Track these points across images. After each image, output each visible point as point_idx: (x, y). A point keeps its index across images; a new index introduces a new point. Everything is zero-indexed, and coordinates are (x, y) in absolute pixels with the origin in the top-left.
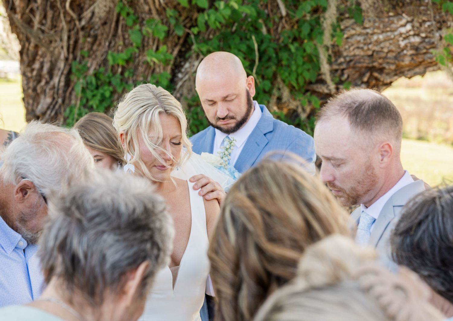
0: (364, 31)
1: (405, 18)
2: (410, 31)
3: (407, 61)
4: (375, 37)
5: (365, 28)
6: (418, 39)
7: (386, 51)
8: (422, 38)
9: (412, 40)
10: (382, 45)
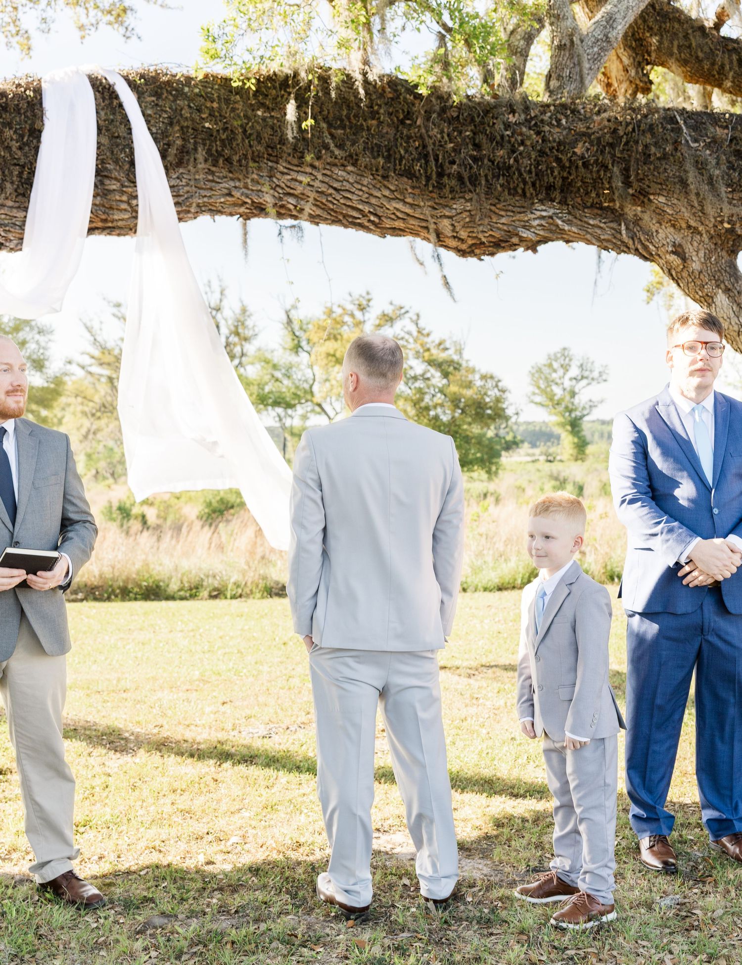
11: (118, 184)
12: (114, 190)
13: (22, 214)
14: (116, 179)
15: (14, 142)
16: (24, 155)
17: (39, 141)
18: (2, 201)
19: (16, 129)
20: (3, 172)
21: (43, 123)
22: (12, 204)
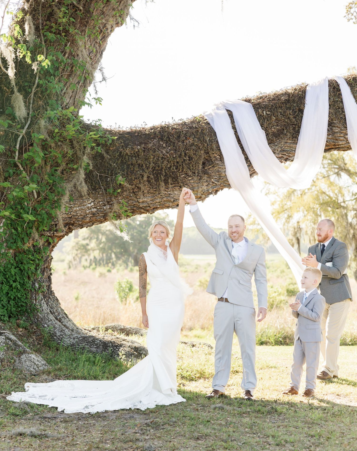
1: (91, 200)
2: (93, 206)
4: (75, 209)
6: (95, 210)
7: (79, 215)
8: (97, 209)
9: (93, 210)
10: (77, 212)
11: (339, 129)
13: (295, 146)
14: (338, 127)
15: (291, 116)
16: (296, 120)
17: (302, 114)
18: (286, 141)
19: (293, 109)
20: (286, 128)
21: (304, 106)
22: (290, 141)
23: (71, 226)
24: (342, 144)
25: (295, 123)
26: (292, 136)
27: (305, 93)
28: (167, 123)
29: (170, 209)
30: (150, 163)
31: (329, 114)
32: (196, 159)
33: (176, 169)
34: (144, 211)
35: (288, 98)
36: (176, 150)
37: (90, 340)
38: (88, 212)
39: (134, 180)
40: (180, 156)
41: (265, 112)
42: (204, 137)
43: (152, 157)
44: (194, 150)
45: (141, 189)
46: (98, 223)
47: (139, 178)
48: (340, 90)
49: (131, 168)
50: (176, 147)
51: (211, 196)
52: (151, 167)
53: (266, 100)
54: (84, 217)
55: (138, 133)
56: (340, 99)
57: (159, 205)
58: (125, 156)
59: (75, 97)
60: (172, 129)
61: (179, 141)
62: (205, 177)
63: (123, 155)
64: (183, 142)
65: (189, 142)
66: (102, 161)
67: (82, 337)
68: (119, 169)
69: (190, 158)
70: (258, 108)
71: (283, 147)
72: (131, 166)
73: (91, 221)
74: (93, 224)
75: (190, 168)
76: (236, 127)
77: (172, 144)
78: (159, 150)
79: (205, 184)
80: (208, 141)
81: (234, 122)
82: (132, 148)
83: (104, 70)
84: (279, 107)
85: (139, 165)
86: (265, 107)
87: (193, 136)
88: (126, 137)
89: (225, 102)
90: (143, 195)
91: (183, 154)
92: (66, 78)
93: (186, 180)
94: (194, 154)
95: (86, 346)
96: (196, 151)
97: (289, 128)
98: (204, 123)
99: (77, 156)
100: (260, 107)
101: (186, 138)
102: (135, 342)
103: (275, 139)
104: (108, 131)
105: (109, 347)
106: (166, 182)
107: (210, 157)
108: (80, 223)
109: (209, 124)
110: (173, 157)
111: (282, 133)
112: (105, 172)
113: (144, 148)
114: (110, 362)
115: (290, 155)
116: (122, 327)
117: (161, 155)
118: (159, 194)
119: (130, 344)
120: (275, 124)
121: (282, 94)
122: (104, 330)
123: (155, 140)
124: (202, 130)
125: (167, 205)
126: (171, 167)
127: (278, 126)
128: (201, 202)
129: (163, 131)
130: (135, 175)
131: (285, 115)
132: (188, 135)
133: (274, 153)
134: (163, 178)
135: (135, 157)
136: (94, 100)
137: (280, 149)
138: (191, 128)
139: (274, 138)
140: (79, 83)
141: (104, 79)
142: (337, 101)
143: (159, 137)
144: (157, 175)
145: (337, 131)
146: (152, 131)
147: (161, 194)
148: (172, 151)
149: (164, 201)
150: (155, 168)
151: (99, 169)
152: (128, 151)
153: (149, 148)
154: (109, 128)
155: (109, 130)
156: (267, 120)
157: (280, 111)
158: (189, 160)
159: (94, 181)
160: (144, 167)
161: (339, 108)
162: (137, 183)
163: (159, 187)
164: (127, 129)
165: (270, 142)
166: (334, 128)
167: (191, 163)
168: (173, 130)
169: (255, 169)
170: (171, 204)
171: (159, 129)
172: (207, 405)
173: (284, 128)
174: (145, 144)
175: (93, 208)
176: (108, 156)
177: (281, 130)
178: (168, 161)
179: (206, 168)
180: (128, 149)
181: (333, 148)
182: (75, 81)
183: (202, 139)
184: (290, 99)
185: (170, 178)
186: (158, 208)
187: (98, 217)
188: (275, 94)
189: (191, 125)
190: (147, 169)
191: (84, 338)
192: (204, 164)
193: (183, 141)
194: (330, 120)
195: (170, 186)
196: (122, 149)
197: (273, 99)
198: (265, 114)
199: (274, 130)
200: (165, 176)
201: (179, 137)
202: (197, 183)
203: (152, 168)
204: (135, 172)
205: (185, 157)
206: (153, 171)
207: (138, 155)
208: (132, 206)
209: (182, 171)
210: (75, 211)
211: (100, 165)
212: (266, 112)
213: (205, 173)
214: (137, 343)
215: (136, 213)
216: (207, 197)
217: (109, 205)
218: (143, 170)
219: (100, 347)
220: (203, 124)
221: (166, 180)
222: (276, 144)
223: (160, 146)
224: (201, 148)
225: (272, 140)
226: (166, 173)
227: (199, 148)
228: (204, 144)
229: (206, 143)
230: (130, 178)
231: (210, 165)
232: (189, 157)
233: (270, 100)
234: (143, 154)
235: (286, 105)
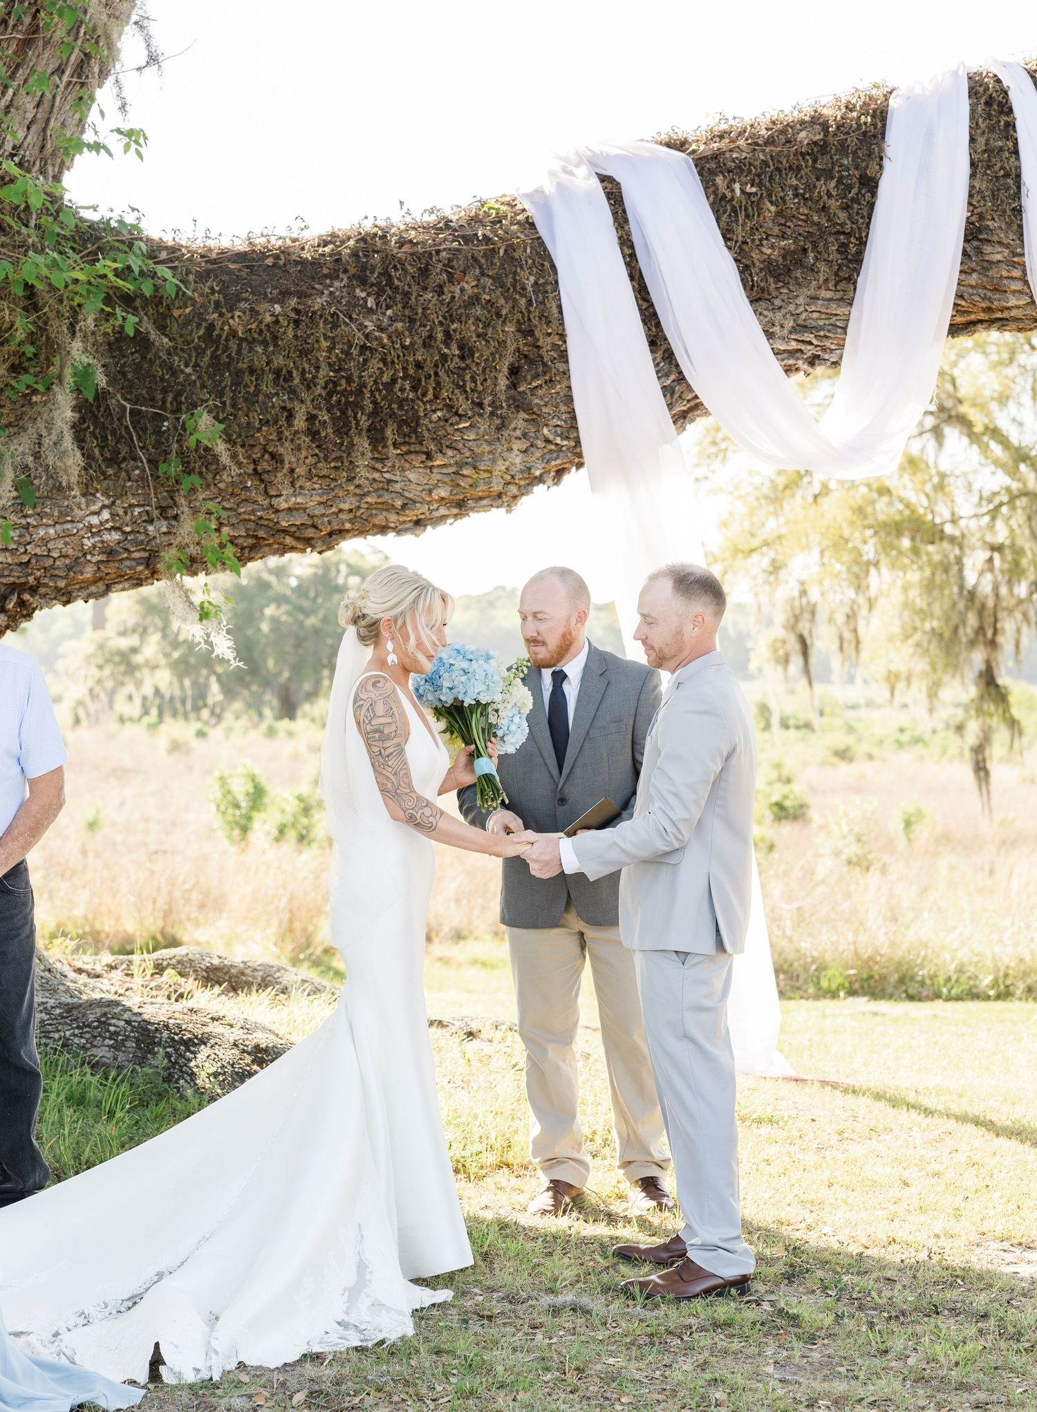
0: (24, 522)
1: (101, 499)
2: (107, 521)
3: (89, 572)
4: (42, 532)
5: (25, 516)
6: (116, 536)
7: (55, 555)
8: (124, 533)
9: (106, 537)
10: (50, 546)
11: (1006, 252)
12: (1000, 261)
13: (844, 310)
14: (1000, 243)
15: (833, 201)
16: (850, 217)
17: (874, 194)
18: (811, 292)
19: (841, 178)
20: (815, 247)
21: (881, 167)
22: (829, 295)
23: (26, 597)
24: (1018, 307)
25: (848, 228)
26: (836, 274)
27: (884, 119)
28: (382, 223)
29: (391, 535)
30: (318, 368)
31: (971, 196)
32: (486, 353)
33: (414, 388)
34: (294, 543)
35: (821, 136)
36: (412, 321)
37: (91, 1018)
38: (88, 543)
39: (259, 430)
40: (428, 342)
41: (737, 186)
42: (515, 273)
43: (325, 344)
44: (478, 319)
45: (282, 462)
46: (126, 585)
47: (276, 423)
48: (1011, 110)
49: (246, 386)
50: (413, 310)
51: (539, 489)
52: (322, 382)
53: (741, 142)
54: (75, 565)
55: (277, 257)
56: (1010, 144)
57: (350, 521)
58: (227, 340)
59: (48, 120)
60: (401, 243)
61: (425, 289)
62: (519, 421)
63: (220, 336)
64: (440, 290)
65: (462, 290)
66: (143, 357)
67: (60, 1005)
68: (203, 386)
69: (466, 351)
70: (712, 172)
71: (804, 316)
72: (247, 378)
73: (101, 579)
74: (108, 588)
75: (462, 388)
76: (635, 238)
77: (399, 298)
78: (351, 318)
79: (518, 445)
80: (530, 289)
81: (626, 221)
82: (252, 309)
83: (153, 29)
84: (791, 168)
85: (278, 373)
86: (740, 169)
87: (478, 271)
88: (230, 272)
89: (596, 149)
90: (293, 484)
91: (440, 336)
92: (15, 53)
93: (450, 430)
94: (478, 336)
95: (76, 1040)
96: (486, 326)
97: (826, 246)
98: (519, 223)
99: (48, 339)
100: (722, 169)
101: (450, 275)
102: (257, 1027)
103: (773, 286)
104: (166, 248)
105: (159, 1044)
106: (377, 439)
107: (539, 347)
108: (62, 584)
109: (532, 225)
110: (403, 347)
111: (800, 263)
112: (153, 399)
113: (297, 311)
114: (163, 1104)
115: (828, 343)
116: (216, 962)
117: (359, 339)
118: (350, 479)
119: (236, 1034)
120: (776, 230)
121: (802, 122)
122: (149, 972)
123: (337, 284)
124: (511, 248)
125: (379, 520)
126: (394, 380)
127: (784, 236)
128: (503, 510)
129: (366, 250)
130: (265, 410)
131: (811, 199)
132: (459, 264)
133: (770, 335)
134: (364, 422)
135: (265, 343)
136: (117, 136)
137: (790, 323)
138: (467, 239)
139: (771, 280)
140: (60, 71)
141: (153, 59)
142: (1001, 149)
143: (352, 271)
144: (343, 412)
145: (999, 257)
146: (328, 249)
147: (357, 482)
148: (399, 325)
149: (370, 507)
150: (335, 384)
151: (131, 386)
152: (237, 321)
153: (314, 313)
154: (168, 239)
155: (170, 243)
156: (747, 216)
157: (794, 182)
158: (462, 358)
159: (113, 432)
160: (297, 381)
161: (1007, 175)
162: (269, 441)
163: (349, 455)
164: (237, 242)
165: (757, 296)
166: (987, 249)
167: (468, 367)
168: (406, 248)
169: (697, 392)
170: (393, 517)
171: (352, 242)
172: (524, 1295)
173: (809, 246)
174: (302, 295)
175: (109, 530)
176: (166, 340)
177: (794, 252)
178: (384, 360)
179: (521, 389)
180: (237, 313)
181: (981, 321)
182: (47, 64)
183: (509, 281)
184: (830, 139)
185: (390, 422)
186: (348, 531)
187: (128, 563)
188: (774, 123)
189: (469, 232)
190: (309, 388)
191: (69, 1008)
192: (514, 371)
193: (441, 286)
194: (974, 219)
195: (393, 452)
196: (216, 315)
197: (770, 141)
198: (738, 192)
199: (769, 251)
200: (375, 413)
201: (425, 272)
202: (489, 443)
203: (326, 384)
204: (261, 398)
205: (448, 346)
206: (330, 394)
207: (275, 338)
208: (252, 525)
209: (436, 397)
210: (42, 539)
211: (135, 372)
212: (743, 184)
213: (519, 404)
214: (264, 1029)
215: (266, 549)
216: (527, 493)
217: (166, 518)
218: (293, 392)
219: (128, 1044)
220: (516, 227)
221: (375, 429)
222: (777, 302)
223: (356, 305)
224: (504, 312)
225: (763, 290)
226: (375, 402)
227: (498, 315)
228: (515, 300)
229: (522, 295)
230: (244, 420)
231: (536, 377)
232: (461, 347)
233: (757, 144)
234: (290, 333)
235: (815, 161)
